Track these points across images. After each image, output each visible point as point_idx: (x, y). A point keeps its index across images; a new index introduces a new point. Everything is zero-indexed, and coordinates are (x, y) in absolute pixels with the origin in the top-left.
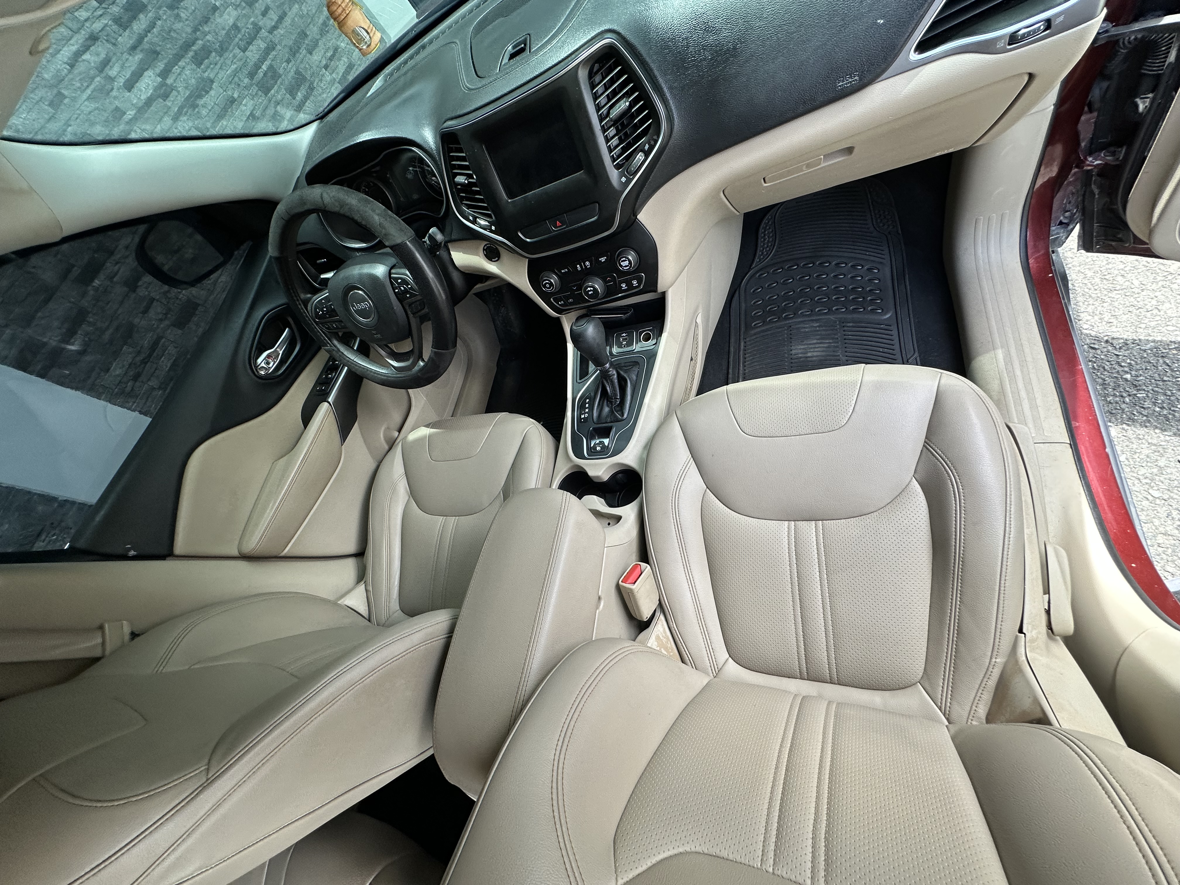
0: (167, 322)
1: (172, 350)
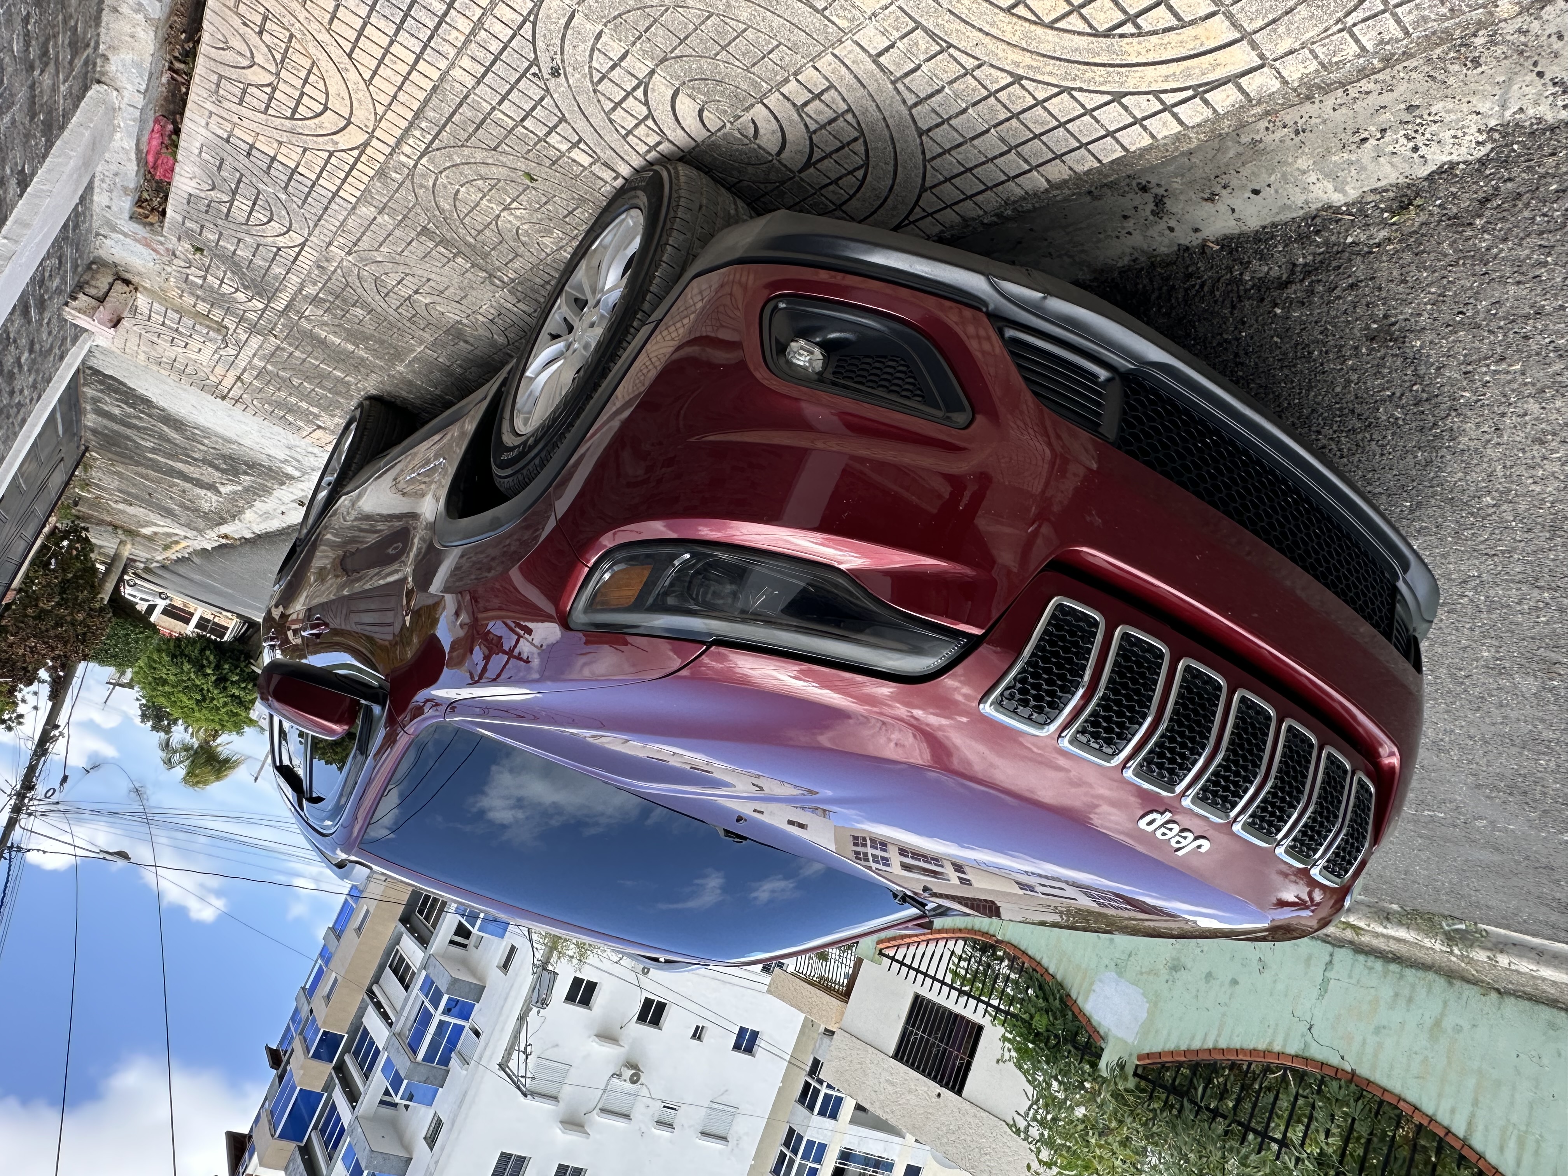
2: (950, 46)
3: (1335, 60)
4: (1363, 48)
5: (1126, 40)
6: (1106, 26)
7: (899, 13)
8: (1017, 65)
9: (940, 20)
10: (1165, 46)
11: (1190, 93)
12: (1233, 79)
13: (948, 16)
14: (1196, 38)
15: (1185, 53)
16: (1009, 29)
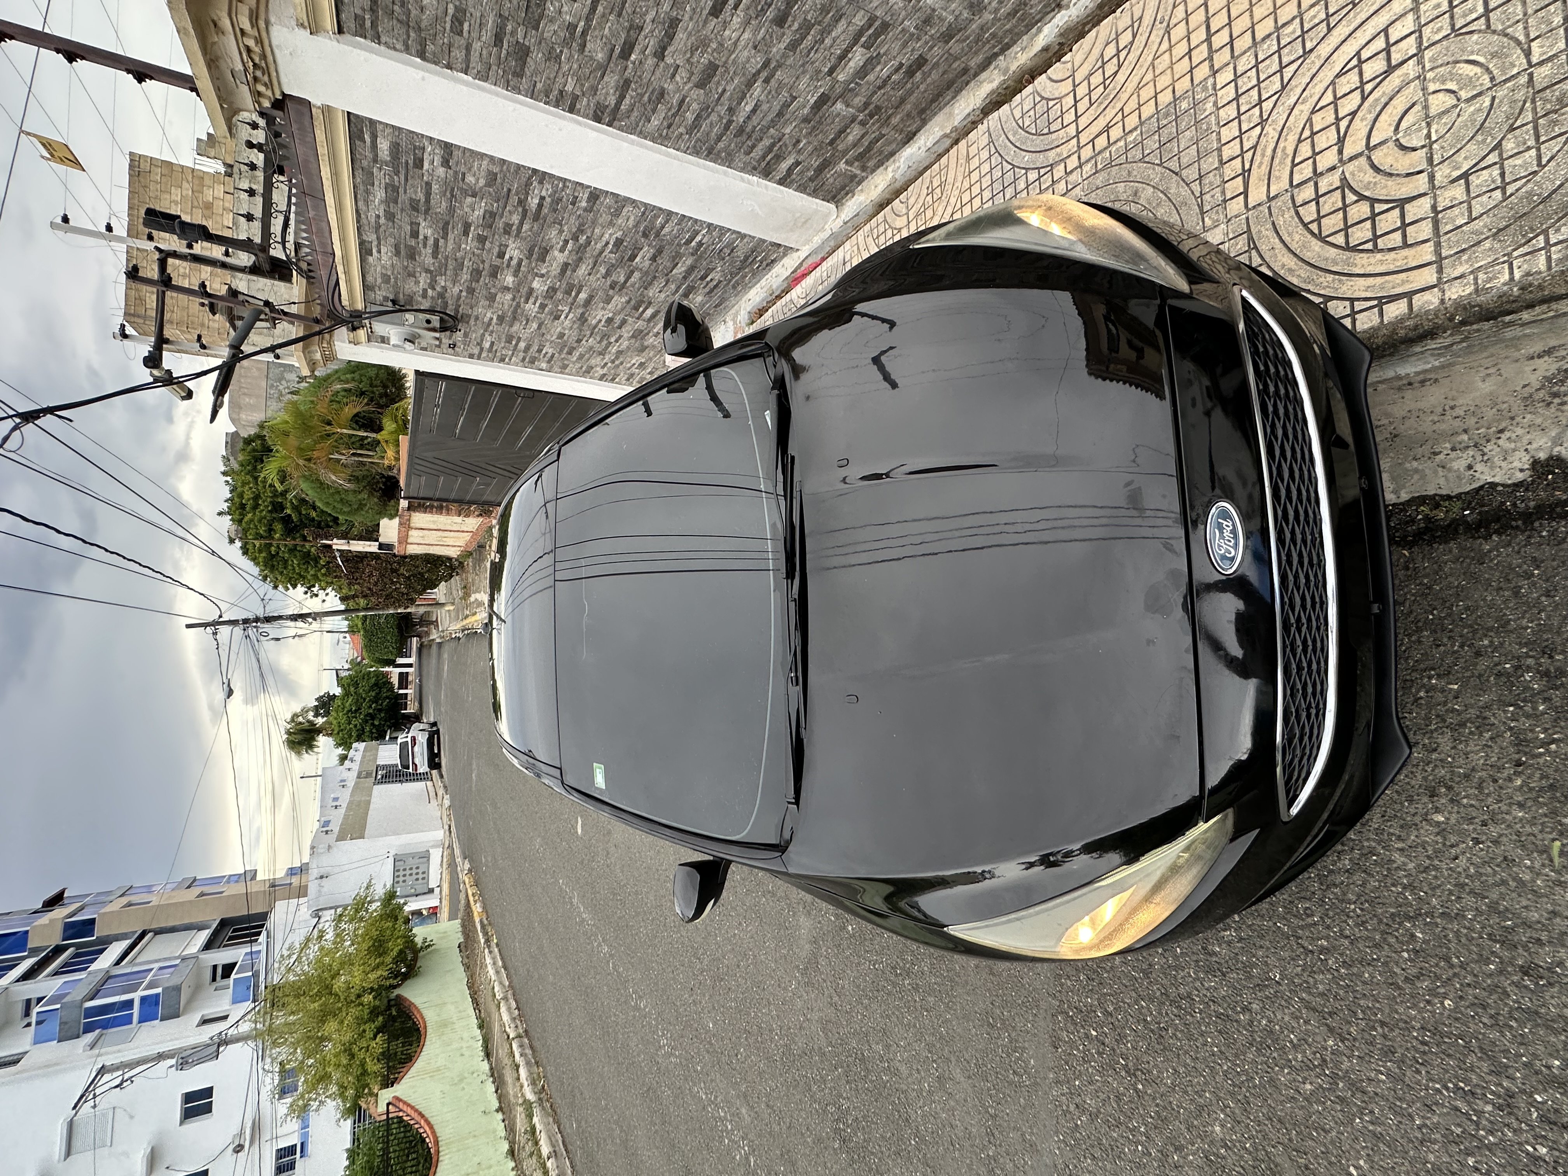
0: (690, 85)
1: (695, 106)
2: (1256, 248)
3: (1488, 286)
4: (1512, 279)
5: (1361, 255)
6: (1357, 242)
7: (1244, 221)
8: (1283, 266)
9: (1263, 229)
10: (1382, 262)
11: (1376, 302)
12: (1409, 295)
13: (1270, 226)
14: (1406, 258)
15: (1392, 268)
16: (1297, 237)
